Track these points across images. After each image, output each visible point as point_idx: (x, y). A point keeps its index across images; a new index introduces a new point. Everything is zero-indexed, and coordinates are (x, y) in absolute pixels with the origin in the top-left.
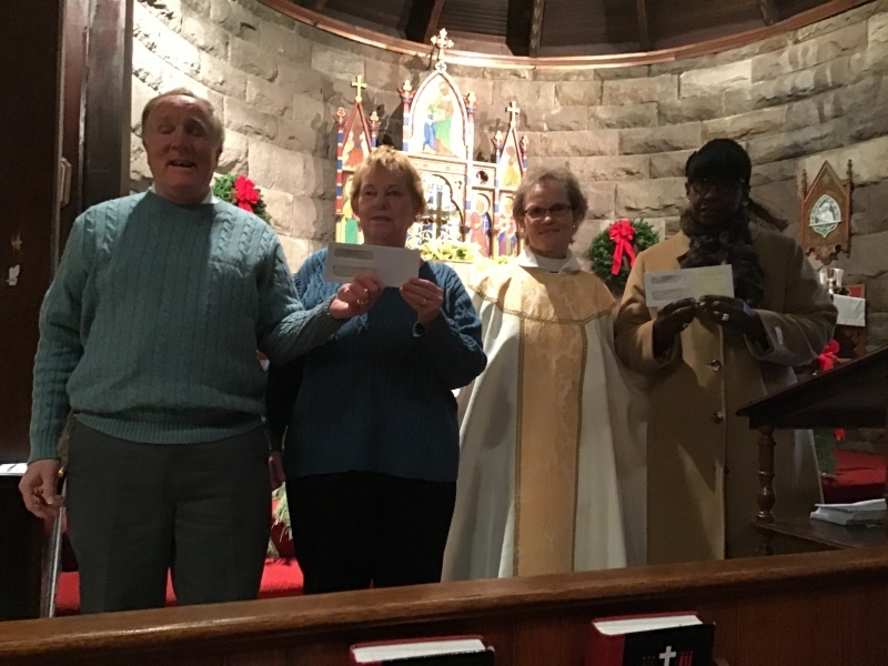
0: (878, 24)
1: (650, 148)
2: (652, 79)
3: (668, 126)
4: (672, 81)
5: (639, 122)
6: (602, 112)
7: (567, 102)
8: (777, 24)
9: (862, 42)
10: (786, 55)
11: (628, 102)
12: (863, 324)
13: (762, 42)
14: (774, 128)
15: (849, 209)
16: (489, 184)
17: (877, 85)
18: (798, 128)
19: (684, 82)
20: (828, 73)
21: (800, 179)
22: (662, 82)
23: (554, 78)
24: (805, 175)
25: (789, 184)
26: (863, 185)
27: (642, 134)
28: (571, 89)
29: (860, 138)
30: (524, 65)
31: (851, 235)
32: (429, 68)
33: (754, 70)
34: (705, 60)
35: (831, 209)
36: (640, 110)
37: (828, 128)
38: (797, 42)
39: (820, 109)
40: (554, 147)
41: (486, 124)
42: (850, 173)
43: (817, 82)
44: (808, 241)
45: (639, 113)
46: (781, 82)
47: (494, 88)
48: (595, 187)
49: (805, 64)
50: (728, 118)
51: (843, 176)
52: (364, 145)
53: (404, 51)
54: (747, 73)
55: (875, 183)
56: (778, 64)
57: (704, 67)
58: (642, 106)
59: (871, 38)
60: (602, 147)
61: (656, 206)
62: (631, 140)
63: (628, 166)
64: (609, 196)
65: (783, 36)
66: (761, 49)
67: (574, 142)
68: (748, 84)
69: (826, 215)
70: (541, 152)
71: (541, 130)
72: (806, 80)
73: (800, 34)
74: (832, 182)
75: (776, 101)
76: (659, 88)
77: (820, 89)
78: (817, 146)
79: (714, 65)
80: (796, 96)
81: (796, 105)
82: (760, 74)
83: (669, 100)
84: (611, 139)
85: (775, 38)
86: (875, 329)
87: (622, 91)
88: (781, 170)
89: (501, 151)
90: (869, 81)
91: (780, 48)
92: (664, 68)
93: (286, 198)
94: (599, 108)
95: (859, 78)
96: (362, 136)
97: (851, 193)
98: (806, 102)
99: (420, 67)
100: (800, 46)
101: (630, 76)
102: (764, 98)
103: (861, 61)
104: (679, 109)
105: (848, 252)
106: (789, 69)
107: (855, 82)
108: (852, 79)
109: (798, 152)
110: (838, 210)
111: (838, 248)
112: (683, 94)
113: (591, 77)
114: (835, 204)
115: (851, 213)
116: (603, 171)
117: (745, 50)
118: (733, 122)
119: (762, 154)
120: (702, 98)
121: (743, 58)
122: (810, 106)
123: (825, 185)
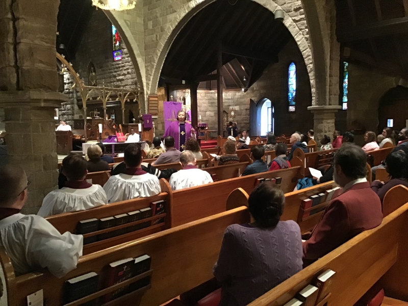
0: (237, 93)
1: (212, 103)
5: (211, 99)
6: (206, 98)
7: (201, 96)
9: (236, 95)
11: (209, 97)
15: (235, 113)
17: (237, 100)
20: (232, 97)
24: (230, 108)
27: (211, 101)
29: (236, 105)
31: (235, 116)
37: (233, 104)
39: (232, 101)
42: (235, 109)
44: (231, 116)
55: (237, 111)
58: (211, 97)
61: (213, 110)
62: (209, 102)
63: (210, 105)
69: (233, 113)
76: (213, 95)
77: (232, 99)
78: (231, 105)
80: (229, 99)
84: (207, 101)
91: (227, 93)
97: (235, 111)
103: (236, 97)
105: (235, 118)
108: (235, 99)
109: (229, 106)
112: (216, 96)
113: (204, 93)
116: (206, 106)
122: (230, 101)
123: (232, 110)
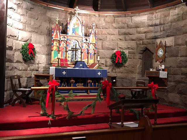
0: (172, 12)
1: (125, 34)
2: (126, 18)
3: (129, 29)
4: (130, 19)
5: (123, 28)
6: (114, 25)
7: (106, 22)
8: (153, 8)
9: (169, 15)
10: (154, 15)
11: (120, 23)
12: (167, 77)
13: (149, 12)
14: (152, 32)
15: (165, 52)
16: (88, 42)
17: (171, 25)
18: (156, 32)
19: (133, 19)
20: (162, 21)
21: (156, 44)
22: (128, 19)
23: (104, 16)
24: (157, 43)
25: (154, 44)
26: (168, 47)
27: (123, 31)
28: (107, 19)
29: (168, 36)
30: (97, 14)
31: (165, 57)
32: (74, 14)
33: (148, 18)
34: (137, 14)
35: (162, 51)
36: (123, 25)
37: (162, 33)
38: (156, 13)
39: (160, 28)
40: (103, 33)
41: (87, 27)
42: (165, 44)
43: (160, 22)
44: (157, 58)
45: (123, 26)
46: (153, 21)
47: (89, 19)
48: (113, 42)
49: (158, 18)
50: (142, 28)
51: (164, 44)
52: (58, 33)
53: (68, 10)
54: (146, 19)
55: (170, 47)
56: (152, 17)
57: (137, 16)
58: (123, 24)
59: (170, 14)
60: (114, 33)
61: (126, 47)
62: (121, 32)
63: (120, 38)
64: (116, 45)
65: (153, 11)
66: (149, 13)
67: (108, 32)
68: (146, 21)
69: (161, 53)
70: (100, 34)
71: (100, 29)
72: (158, 22)
73: (157, 11)
74: (162, 45)
75: (152, 26)
76: (127, 20)
77: (160, 24)
78: (159, 37)
79: (139, 16)
80: (156, 25)
81: (156, 27)
82: (149, 19)
83: (129, 23)
84: (116, 31)
85: (152, 11)
86: (169, 79)
87: (119, 20)
88: (153, 41)
89: (91, 34)
90: (170, 24)
91: (153, 14)
92: (128, 16)
93: (40, 46)
94: (114, 24)
95: (168, 23)
96: (58, 31)
97: (165, 48)
98: (158, 26)
99: (72, 14)
100: (157, 14)
101: (121, 17)
102: (149, 25)
103: (168, 19)
104: (132, 25)
105: (165, 61)
106: (155, 19)
107: (167, 24)
108: (167, 23)
109: (156, 38)
110: (163, 52)
111: (163, 60)
112: (133, 22)
113: (112, 17)
114: (162, 50)
115: (165, 53)
116: (114, 39)
117: (146, 13)
118: (143, 30)
119: (149, 37)
120: (137, 23)
121: (145, 15)
122: (158, 28)
123: (161, 46)
